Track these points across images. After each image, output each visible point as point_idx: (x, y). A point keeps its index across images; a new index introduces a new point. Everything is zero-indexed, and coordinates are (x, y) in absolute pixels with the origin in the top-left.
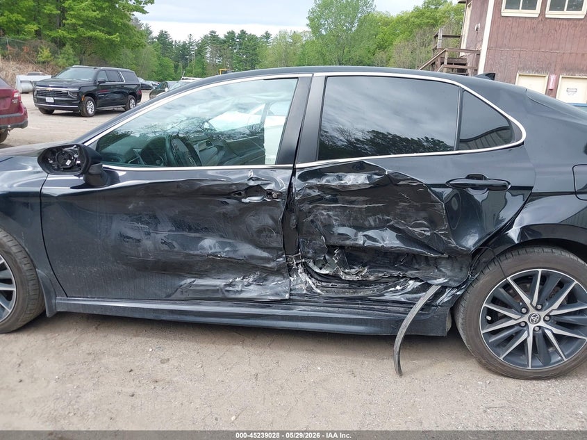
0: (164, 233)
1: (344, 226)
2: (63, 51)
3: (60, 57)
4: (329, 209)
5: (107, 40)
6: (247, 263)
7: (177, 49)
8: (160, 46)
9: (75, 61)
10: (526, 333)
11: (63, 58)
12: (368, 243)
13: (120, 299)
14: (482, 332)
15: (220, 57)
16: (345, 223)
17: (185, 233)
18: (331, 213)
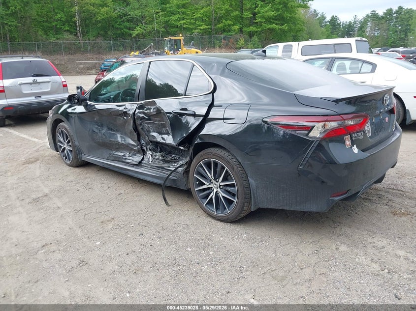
0: (104, 130)
1: (155, 132)
2: (252, 40)
3: (250, 43)
4: (148, 123)
5: (280, 29)
6: (128, 146)
7: (343, 27)
8: (331, 27)
9: (258, 45)
10: (212, 194)
11: (251, 44)
12: (162, 141)
13: (96, 157)
14: (196, 190)
15: (378, 29)
16: (155, 131)
17: (110, 131)
18: (149, 125)
